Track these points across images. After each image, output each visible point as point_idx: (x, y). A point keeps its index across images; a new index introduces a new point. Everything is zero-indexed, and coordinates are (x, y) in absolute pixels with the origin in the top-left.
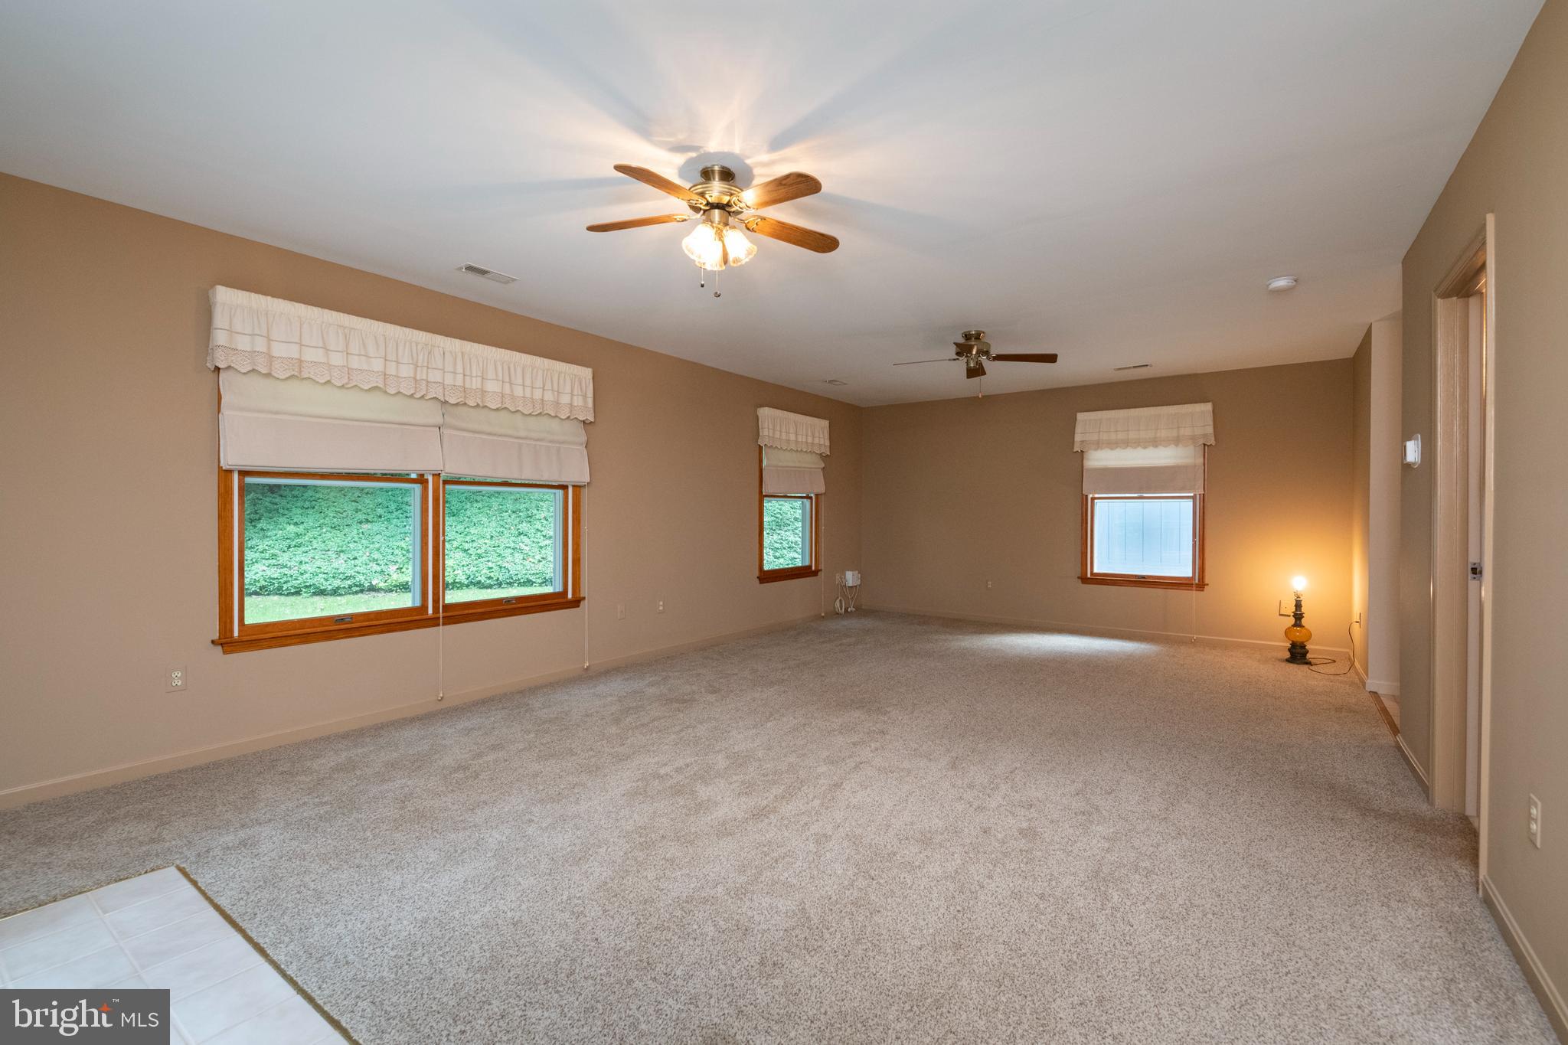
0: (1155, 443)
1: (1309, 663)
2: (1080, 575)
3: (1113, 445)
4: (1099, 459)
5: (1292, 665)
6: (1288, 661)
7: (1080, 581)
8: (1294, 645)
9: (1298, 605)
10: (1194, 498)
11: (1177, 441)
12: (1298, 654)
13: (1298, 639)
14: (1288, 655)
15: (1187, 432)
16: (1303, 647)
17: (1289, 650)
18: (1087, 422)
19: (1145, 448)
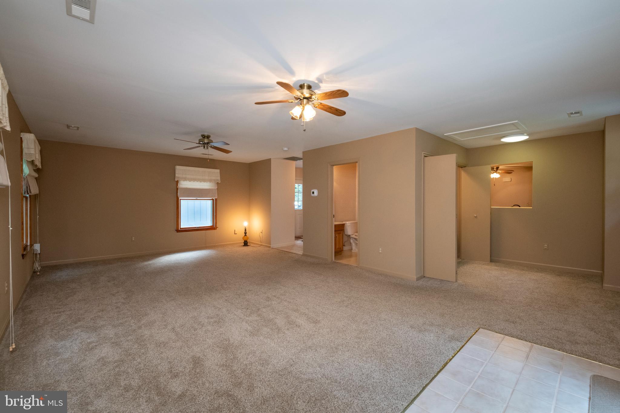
0: (204, 181)
1: (248, 246)
2: (176, 229)
3: (190, 180)
4: (184, 184)
5: (245, 247)
6: (243, 246)
7: (176, 231)
8: (245, 241)
9: (245, 230)
10: (213, 200)
11: (210, 181)
12: (246, 244)
13: (245, 240)
14: (243, 244)
15: (214, 178)
16: (247, 241)
17: (244, 243)
18: (180, 170)
19: (201, 182)
